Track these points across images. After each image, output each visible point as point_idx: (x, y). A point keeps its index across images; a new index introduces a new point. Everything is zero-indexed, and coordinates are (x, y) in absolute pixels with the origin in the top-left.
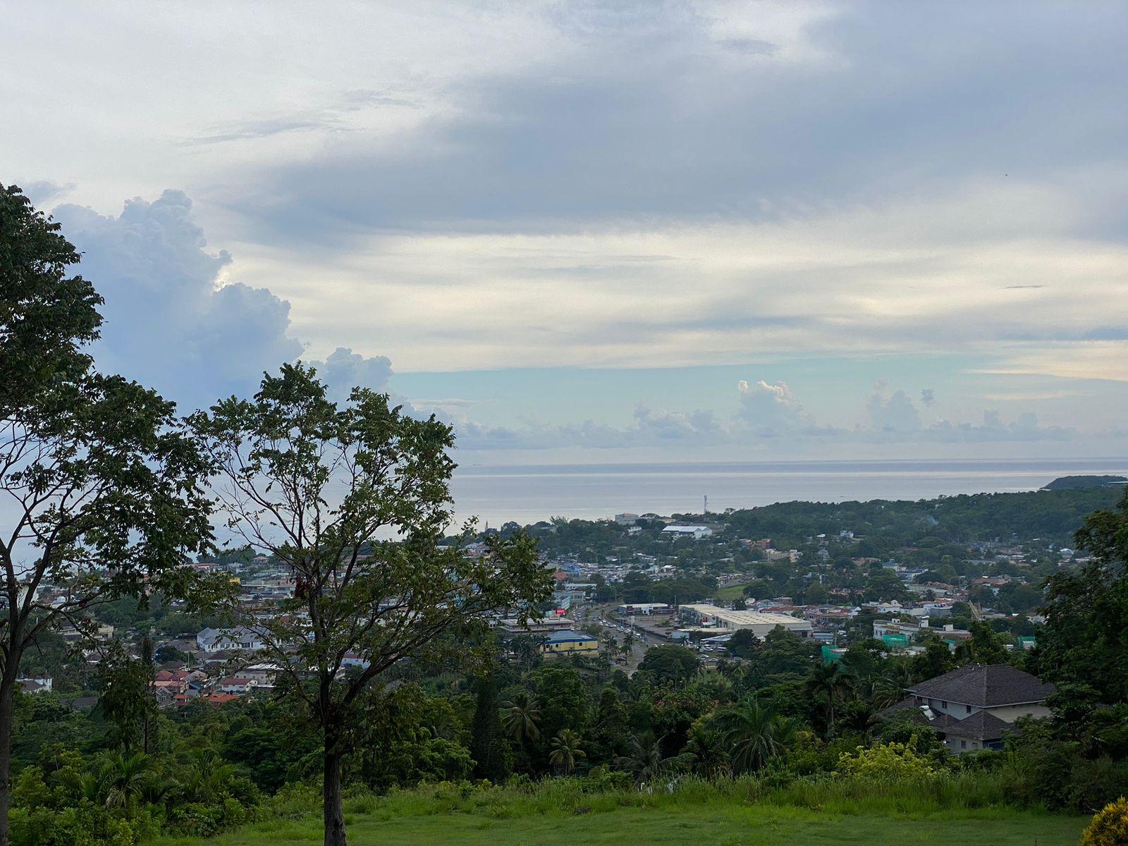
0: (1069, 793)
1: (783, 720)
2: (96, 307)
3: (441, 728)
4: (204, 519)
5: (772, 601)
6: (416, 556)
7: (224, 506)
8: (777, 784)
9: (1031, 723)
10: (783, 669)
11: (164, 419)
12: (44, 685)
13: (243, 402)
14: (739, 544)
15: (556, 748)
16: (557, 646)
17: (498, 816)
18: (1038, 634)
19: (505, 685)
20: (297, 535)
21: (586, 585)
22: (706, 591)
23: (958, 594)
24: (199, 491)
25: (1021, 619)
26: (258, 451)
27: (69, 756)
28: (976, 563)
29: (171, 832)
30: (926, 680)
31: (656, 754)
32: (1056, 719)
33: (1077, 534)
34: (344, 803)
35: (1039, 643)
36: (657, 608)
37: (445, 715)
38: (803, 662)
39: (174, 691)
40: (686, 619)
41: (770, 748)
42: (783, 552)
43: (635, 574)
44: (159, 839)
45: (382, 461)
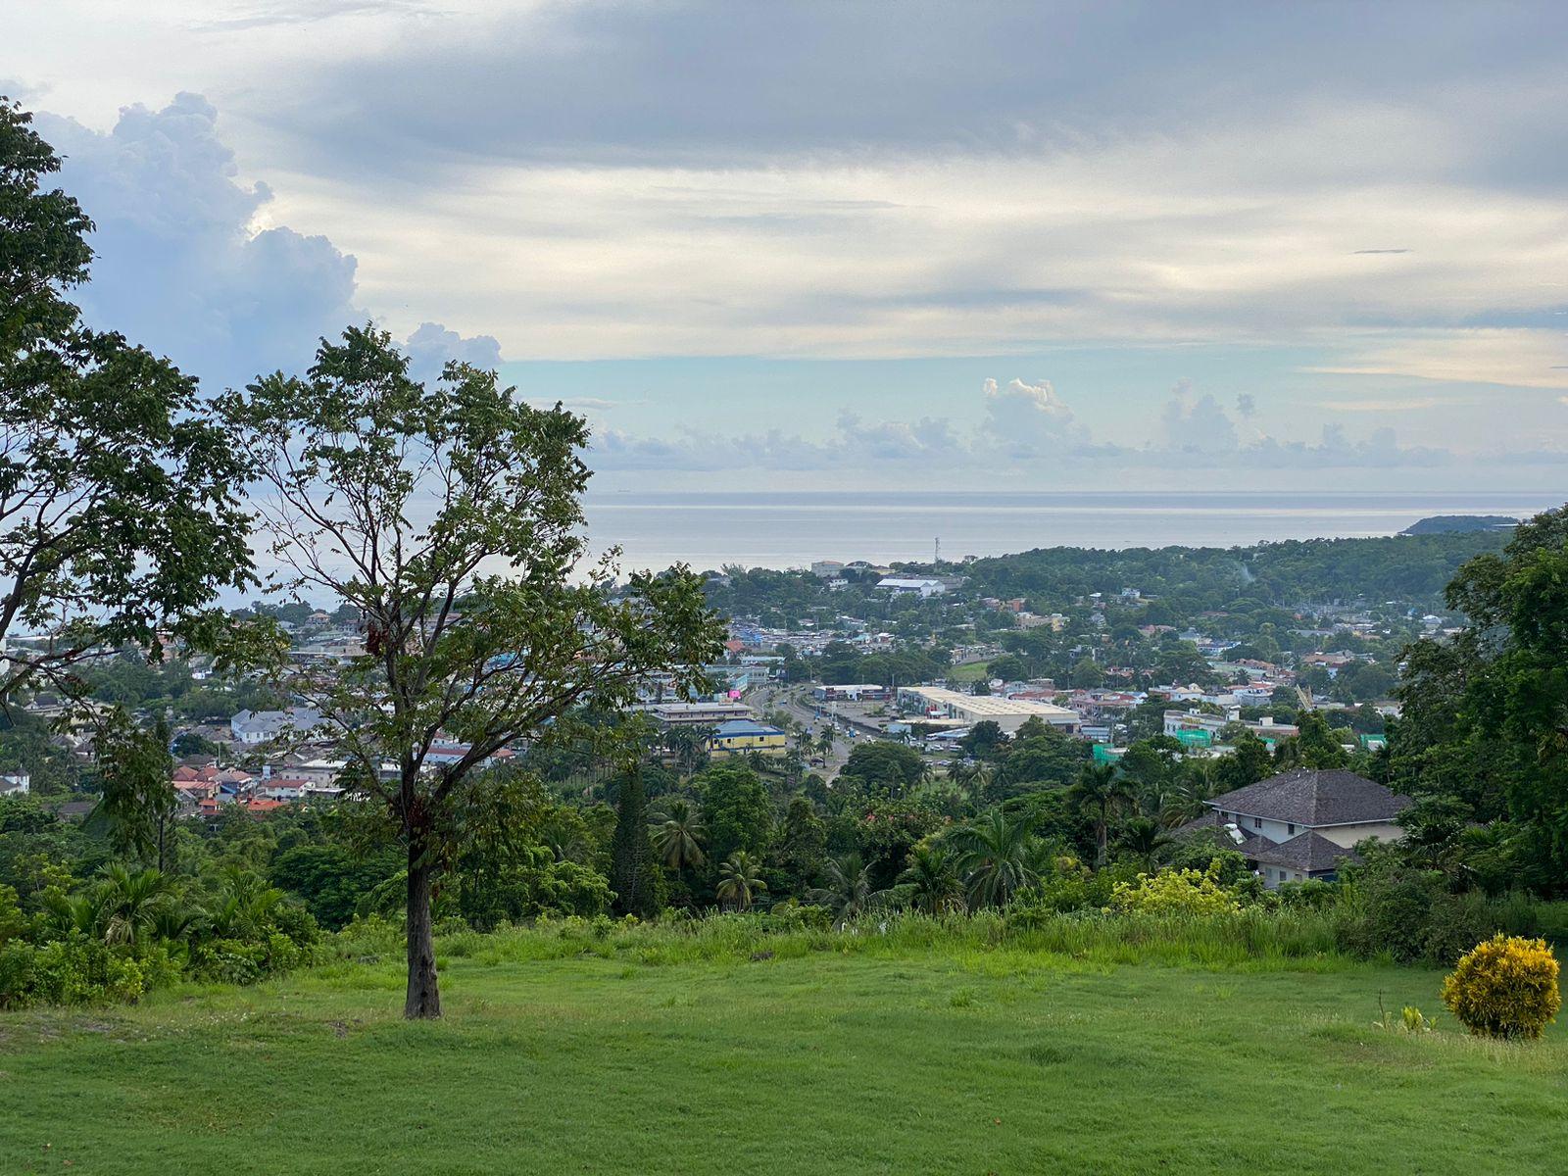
0: (1426, 939)
1: (1038, 842)
2: (84, 234)
3: (569, 846)
4: (238, 540)
5: (1027, 683)
6: (535, 597)
7: (267, 524)
8: (1028, 924)
9: (1375, 849)
10: (1039, 776)
11: (182, 401)
12: (18, 784)
13: (293, 380)
14: (982, 605)
15: (727, 876)
16: (729, 741)
17: (646, 962)
18: (1389, 729)
19: (657, 794)
20: (369, 568)
21: (770, 659)
22: (933, 669)
23: (1281, 677)
24: (232, 501)
25: (1367, 711)
26: (314, 448)
27: (54, 871)
28: (1306, 634)
29: (196, 977)
30: (1235, 789)
31: (863, 885)
32: (1410, 839)
33: (1448, 589)
34: (435, 942)
35: (1390, 741)
36: (867, 691)
37: (573, 830)
38: (1067, 766)
39: (198, 796)
40: (906, 706)
41: (1018, 878)
42: (1043, 615)
43: (838, 644)
44: (178, 986)
45: (487, 467)
